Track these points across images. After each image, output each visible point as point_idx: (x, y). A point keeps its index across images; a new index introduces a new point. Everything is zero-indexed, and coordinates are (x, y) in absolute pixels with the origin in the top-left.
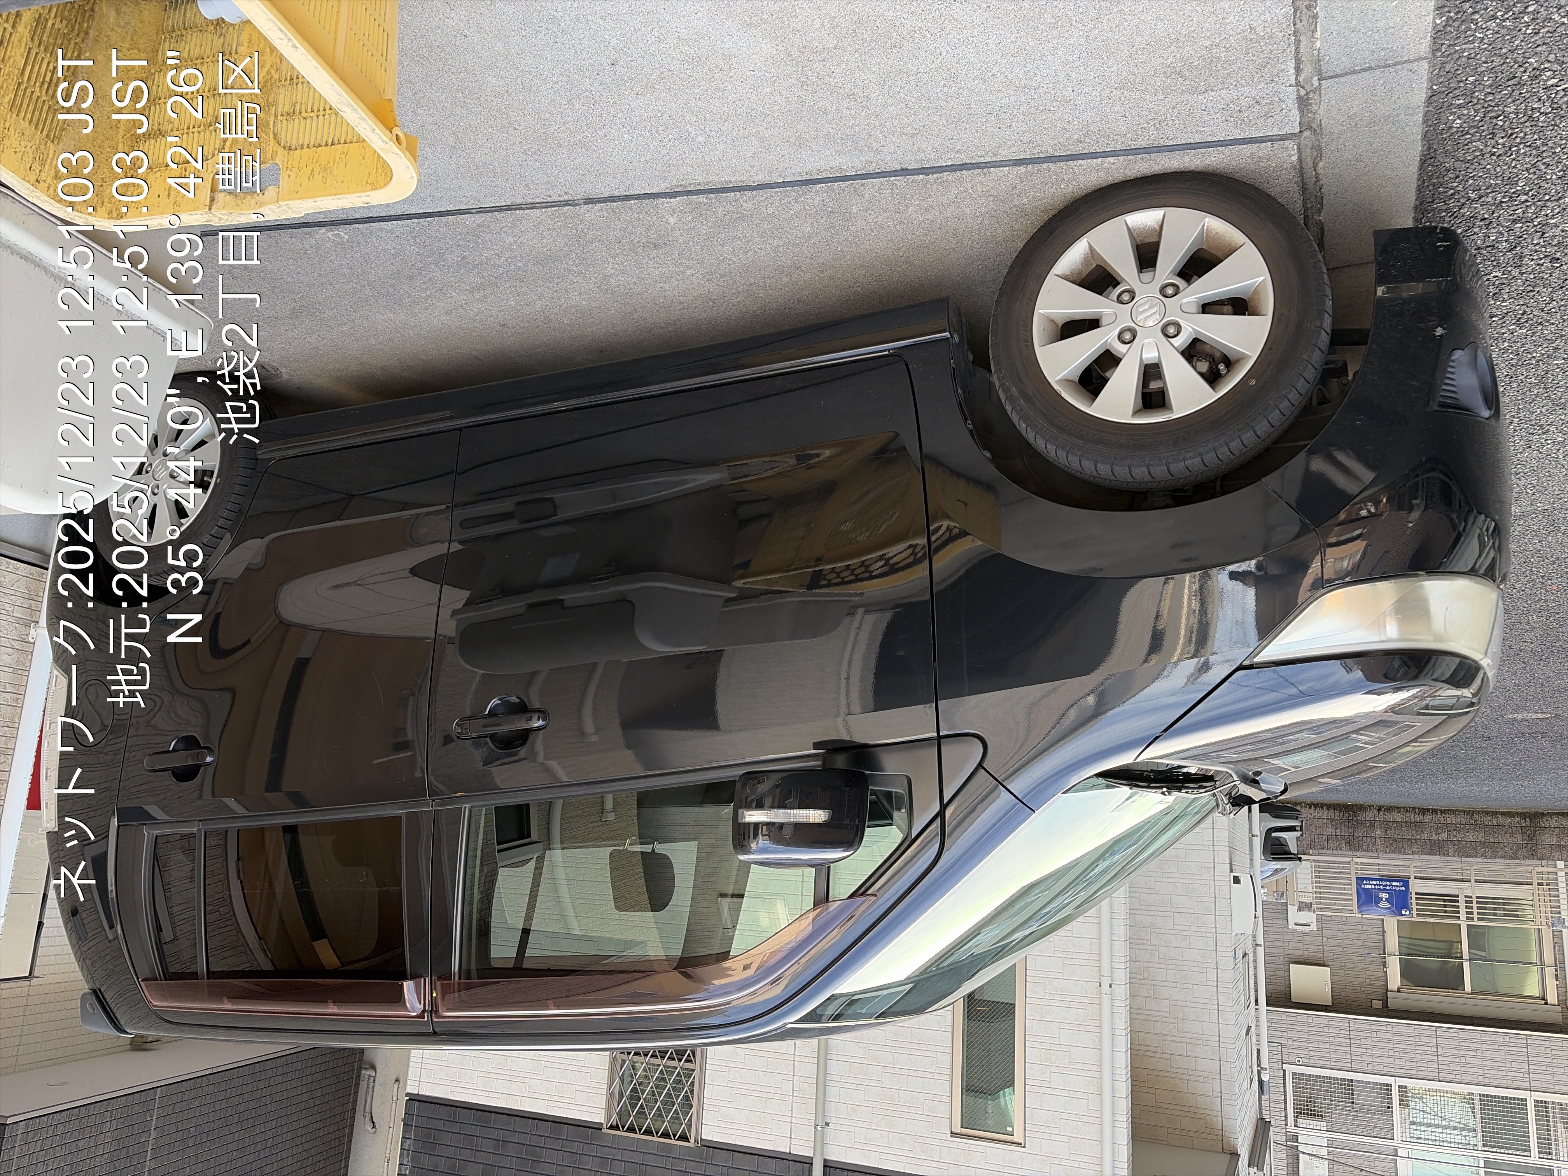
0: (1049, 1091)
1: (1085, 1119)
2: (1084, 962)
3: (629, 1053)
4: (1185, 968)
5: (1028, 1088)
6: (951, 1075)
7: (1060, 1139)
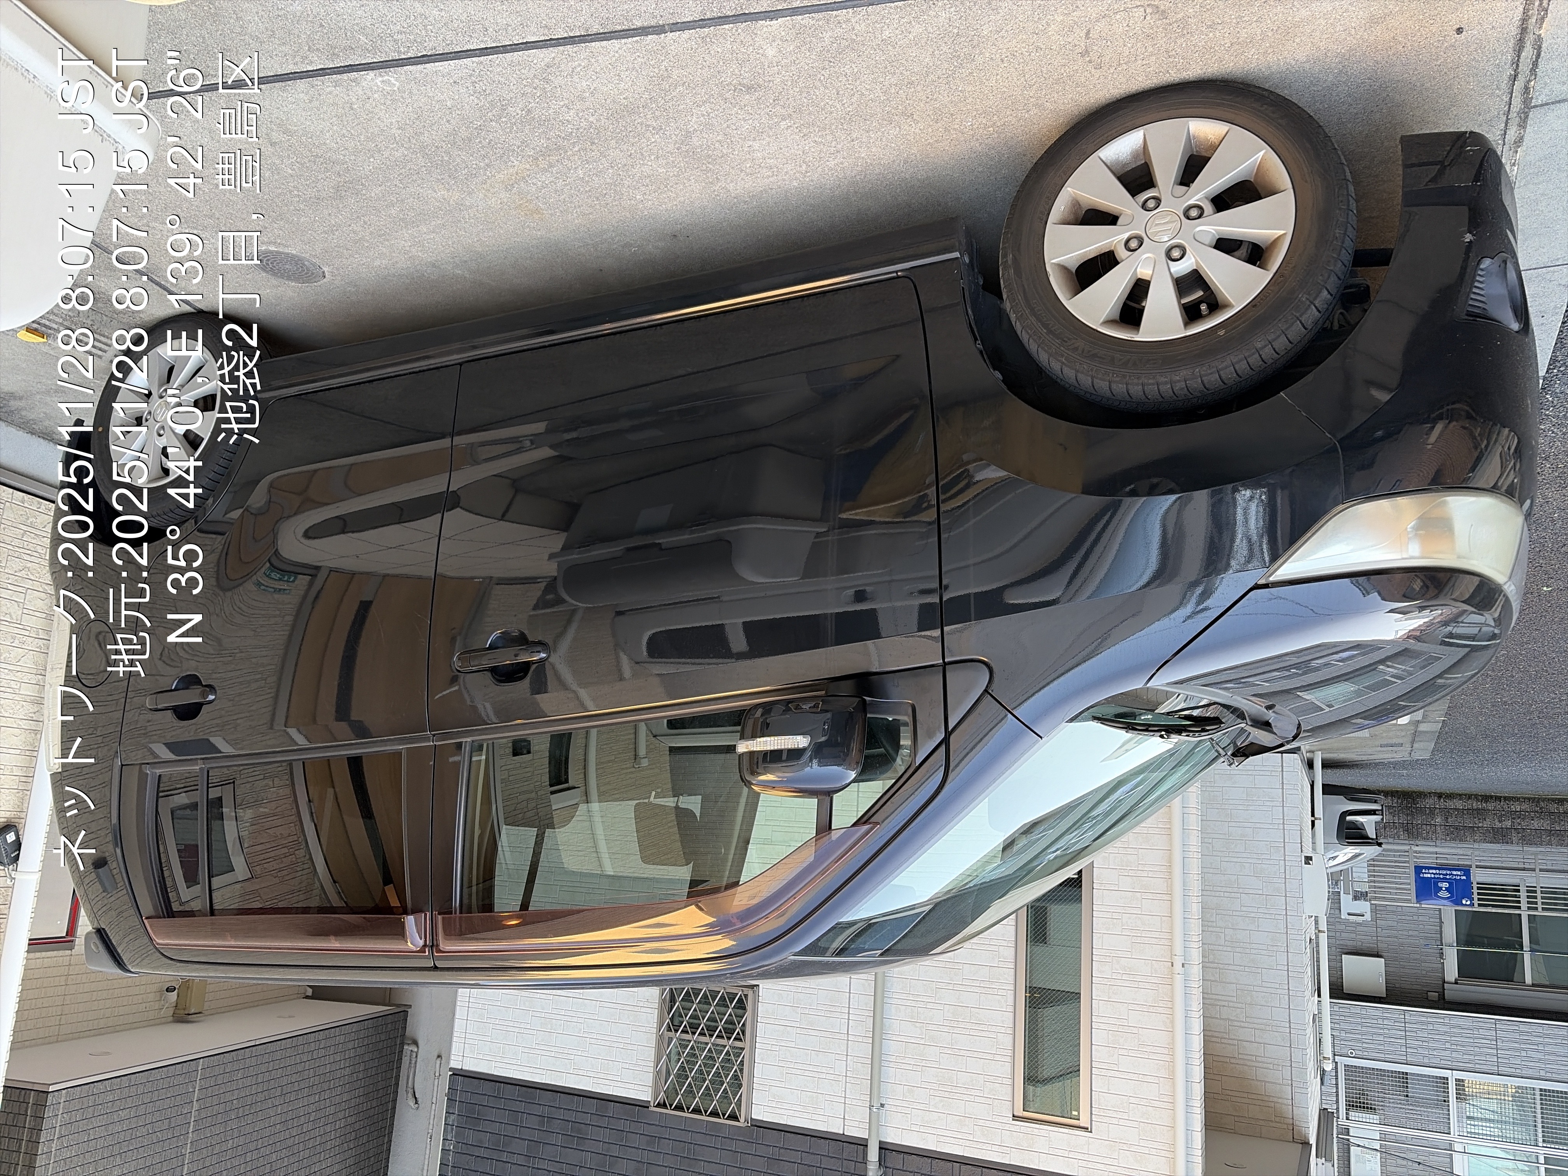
0: (1117, 1074)
1: (1156, 1104)
2: (1154, 941)
3: (676, 1031)
4: (1253, 951)
5: (1095, 1071)
6: (1013, 1057)
7: (1129, 1124)
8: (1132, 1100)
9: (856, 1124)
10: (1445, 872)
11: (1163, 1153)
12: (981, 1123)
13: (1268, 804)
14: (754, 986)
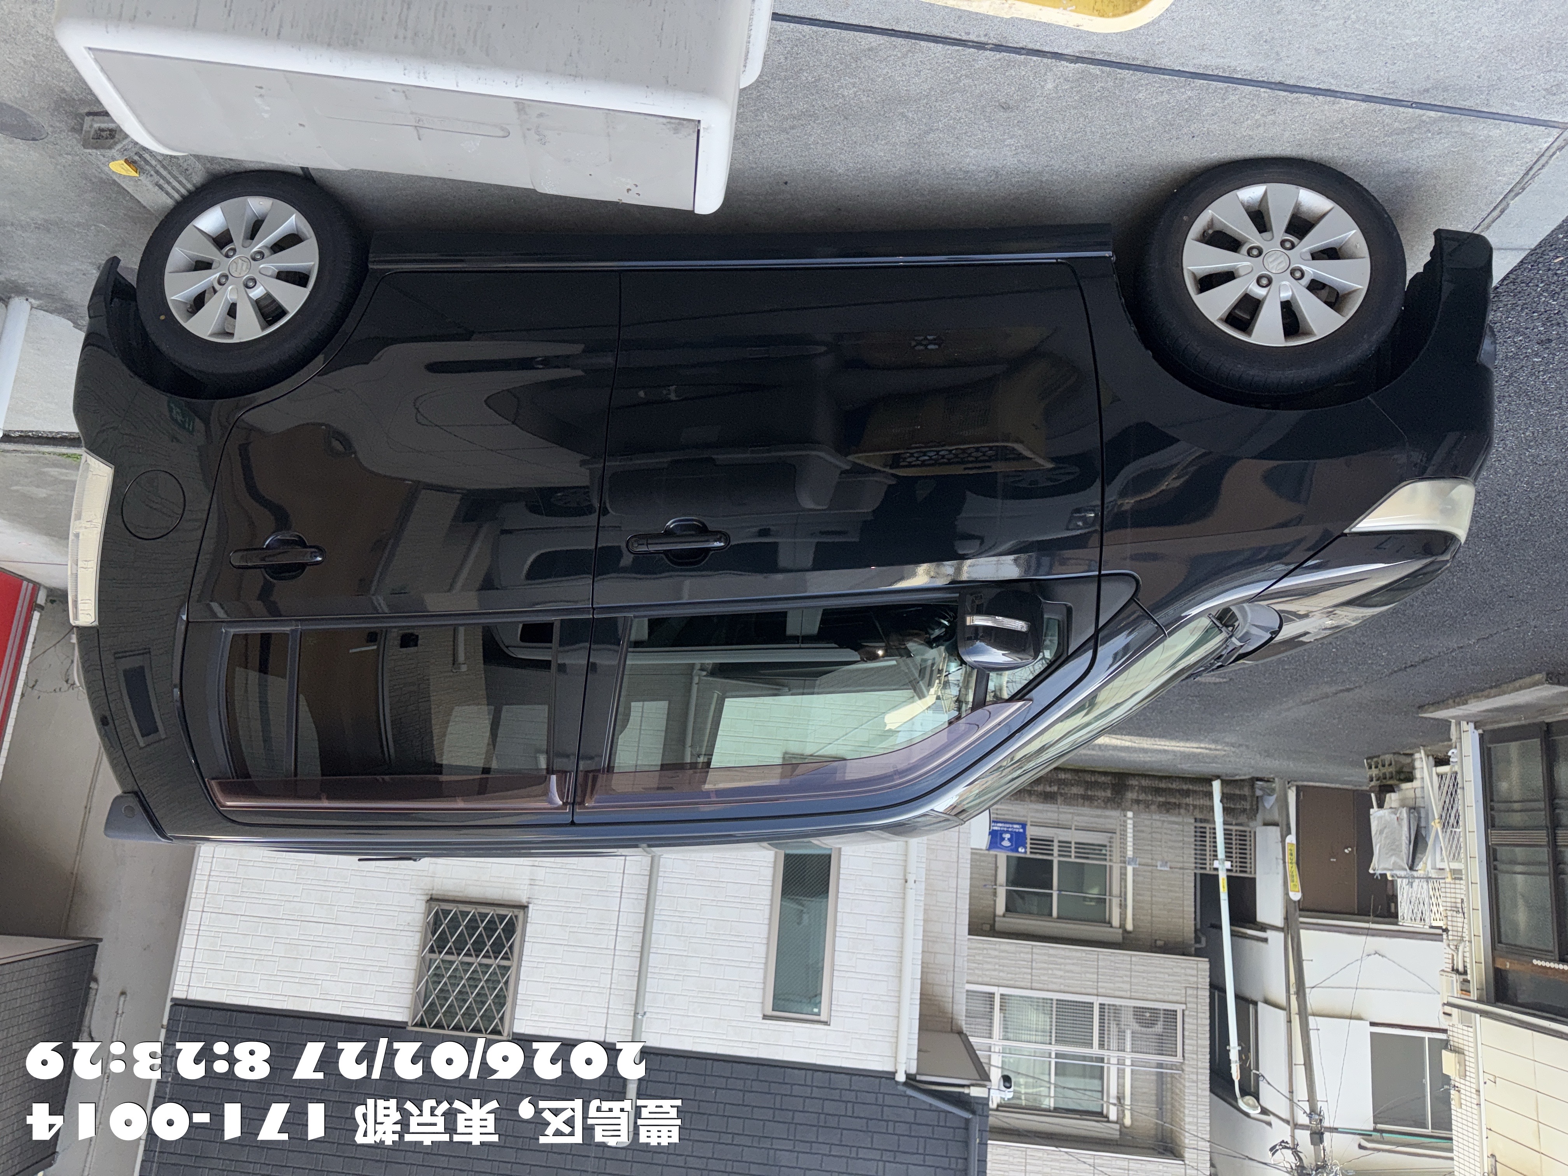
0: (857, 976)
1: (885, 998)
3: (440, 952)
5: (836, 973)
6: (766, 964)
7: (861, 1016)
8: (865, 996)
9: (617, 1032)
10: (1008, 825)
11: (887, 1039)
12: (733, 1023)
14: (524, 907)
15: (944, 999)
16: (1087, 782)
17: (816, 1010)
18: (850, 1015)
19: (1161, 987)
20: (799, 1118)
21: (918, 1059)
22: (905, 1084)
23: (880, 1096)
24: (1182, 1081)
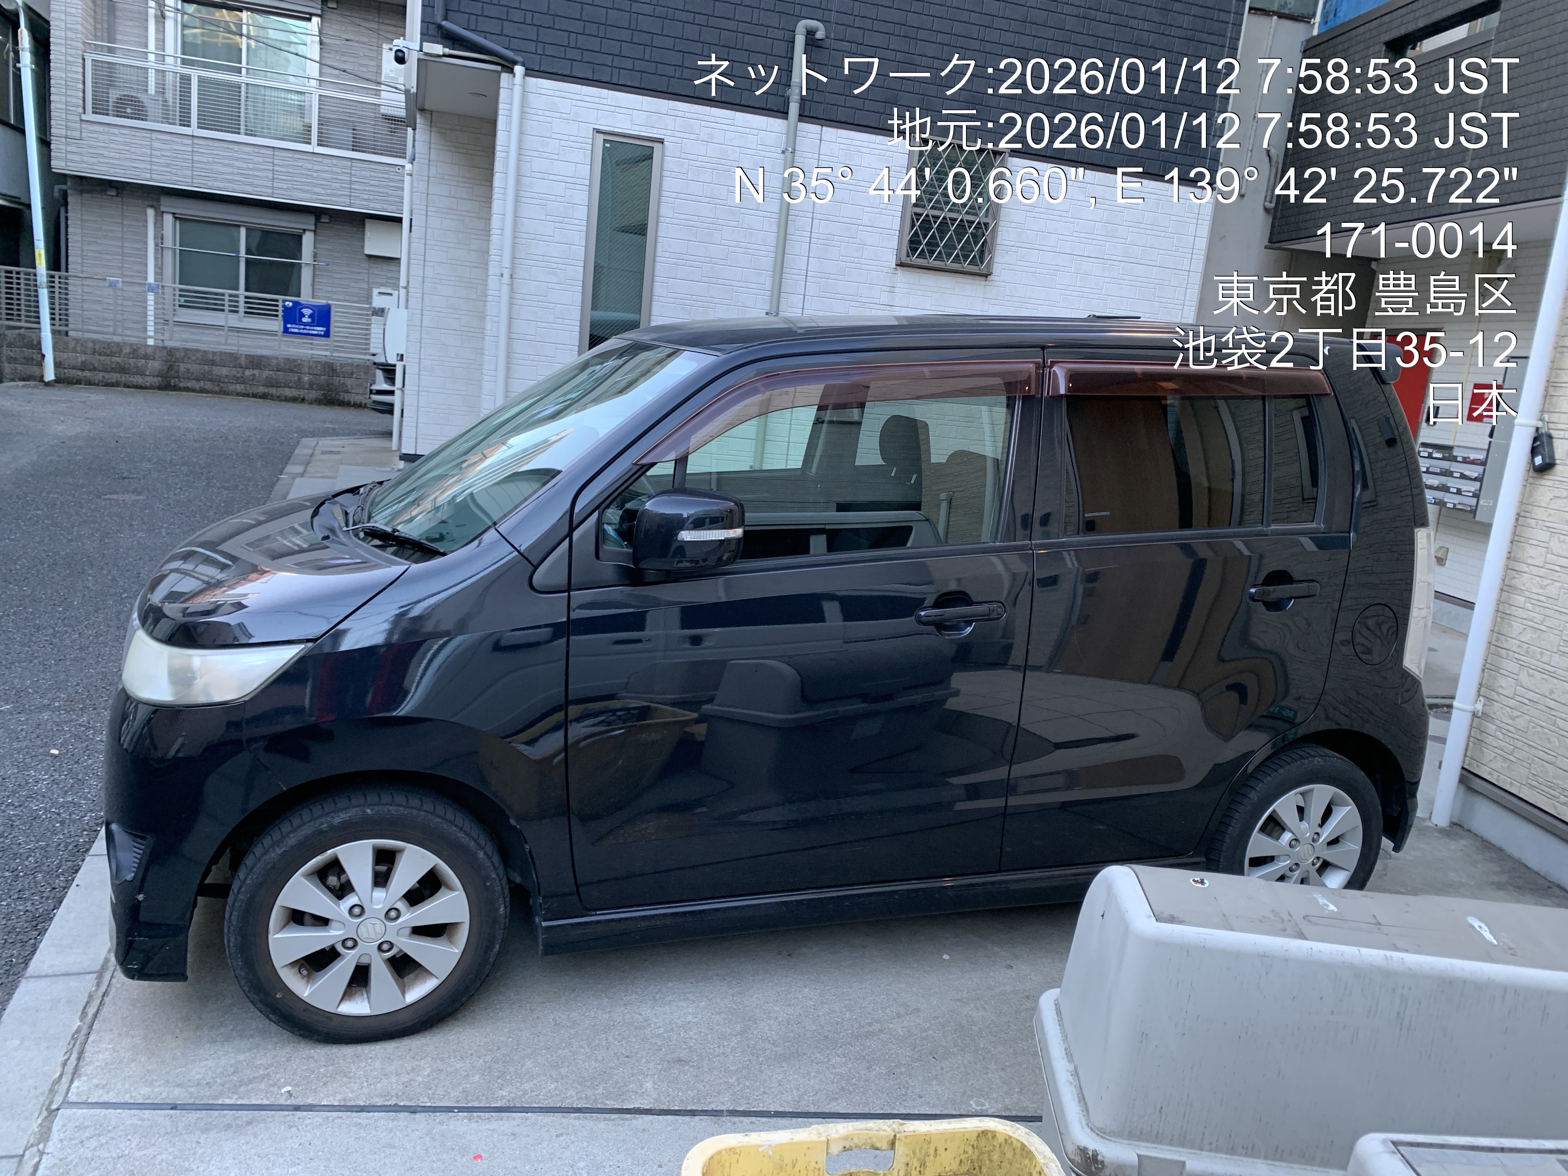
0: (567, 179)
1: (535, 154)
2: (528, 297)
3: (979, 223)
4: (453, 278)
5: (587, 182)
6: (660, 196)
7: (559, 136)
8: (556, 157)
9: (810, 135)
10: (305, 331)
11: (532, 111)
12: (693, 137)
13: (431, 410)
14: (901, 265)
15: (441, 147)
16: (211, 380)
17: (608, 145)
18: (572, 138)
19: (112, 142)
20: (625, 35)
21: (498, 88)
22: (515, 63)
23: (540, 51)
24: (84, 31)
